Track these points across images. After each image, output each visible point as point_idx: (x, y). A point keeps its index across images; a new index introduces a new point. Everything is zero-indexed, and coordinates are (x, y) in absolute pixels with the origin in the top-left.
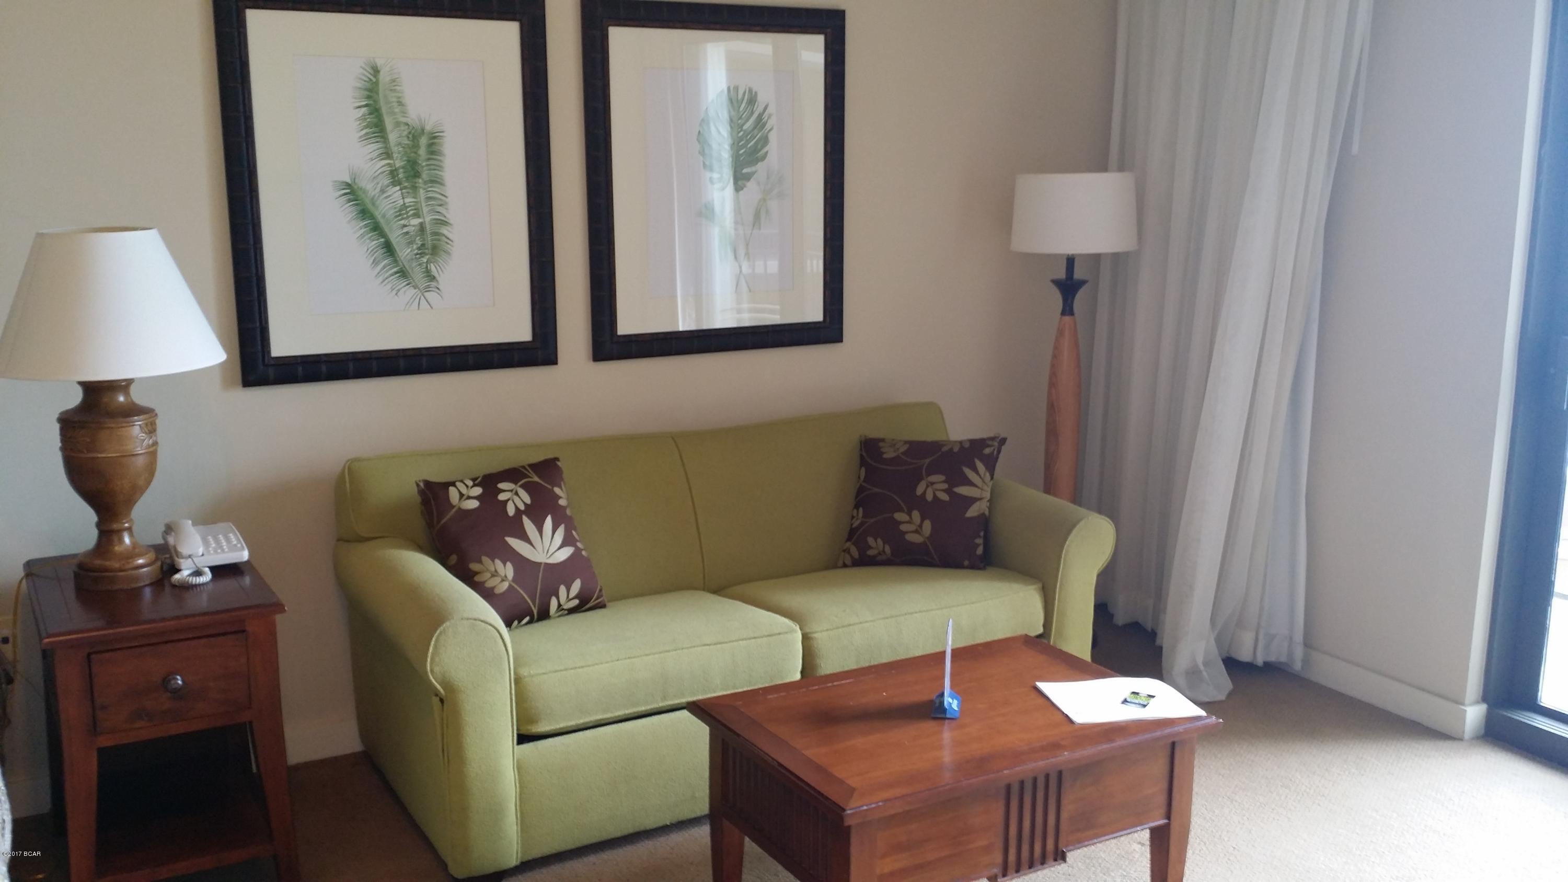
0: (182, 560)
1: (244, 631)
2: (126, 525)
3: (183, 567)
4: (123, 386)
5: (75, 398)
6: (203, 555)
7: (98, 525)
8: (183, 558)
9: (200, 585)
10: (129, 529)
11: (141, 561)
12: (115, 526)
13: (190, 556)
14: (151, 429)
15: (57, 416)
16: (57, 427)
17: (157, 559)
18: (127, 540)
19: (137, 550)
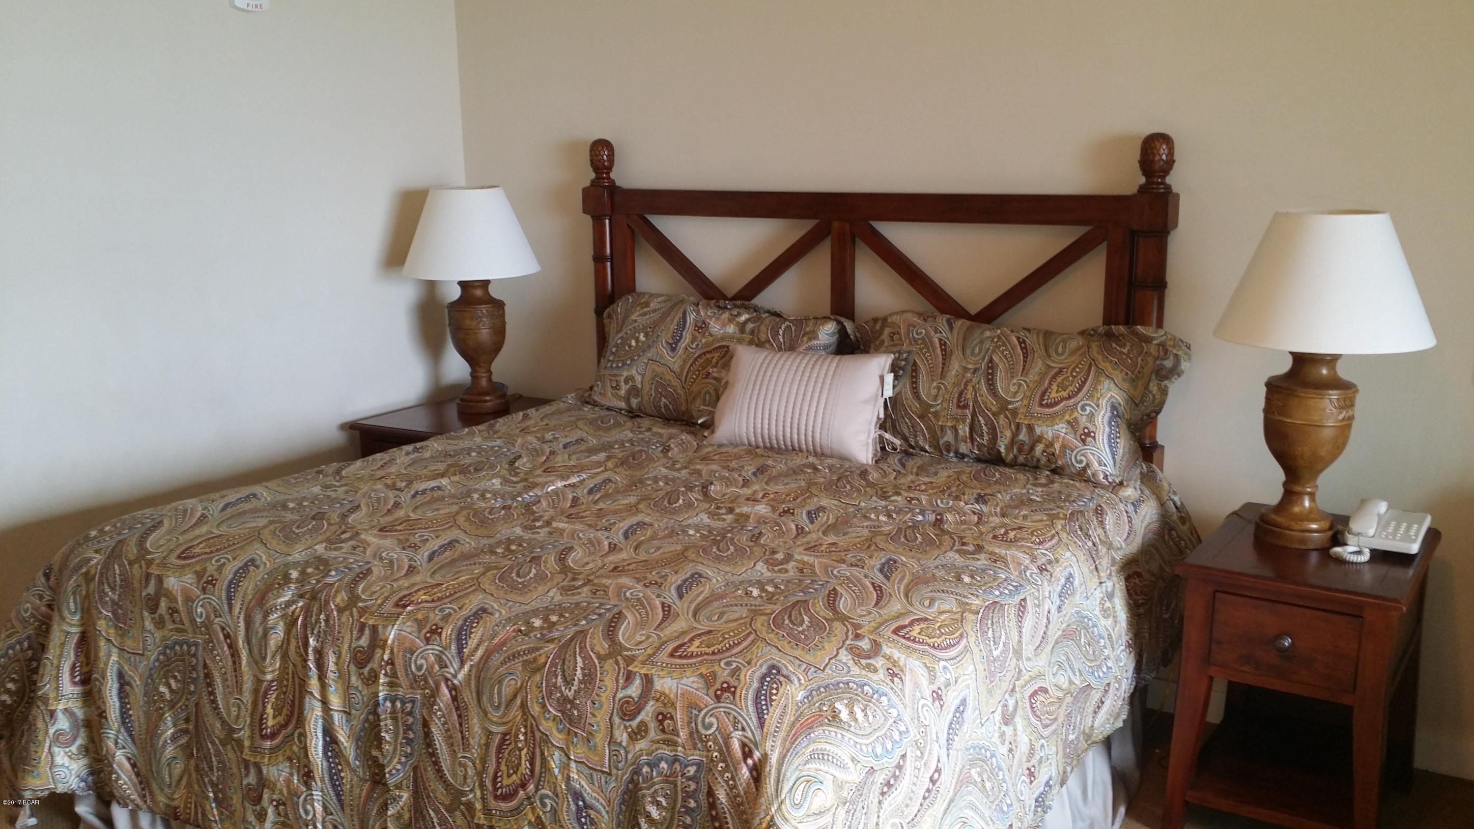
0: (1350, 536)
1: (1361, 617)
2: (1309, 490)
3: (1349, 542)
4: (1331, 360)
5: (1285, 366)
6: (1373, 536)
7: (1285, 484)
8: (1352, 534)
9: (1352, 563)
10: (1312, 495)
11: (1314, 526)
12: (1298, 489)
13: (1359, 534)
14: (1348, 403)
15: (1265, 379)
16: (1264, 389)
17: (1330, 528)
18: (1307, 503)
19: (1312, 516)
